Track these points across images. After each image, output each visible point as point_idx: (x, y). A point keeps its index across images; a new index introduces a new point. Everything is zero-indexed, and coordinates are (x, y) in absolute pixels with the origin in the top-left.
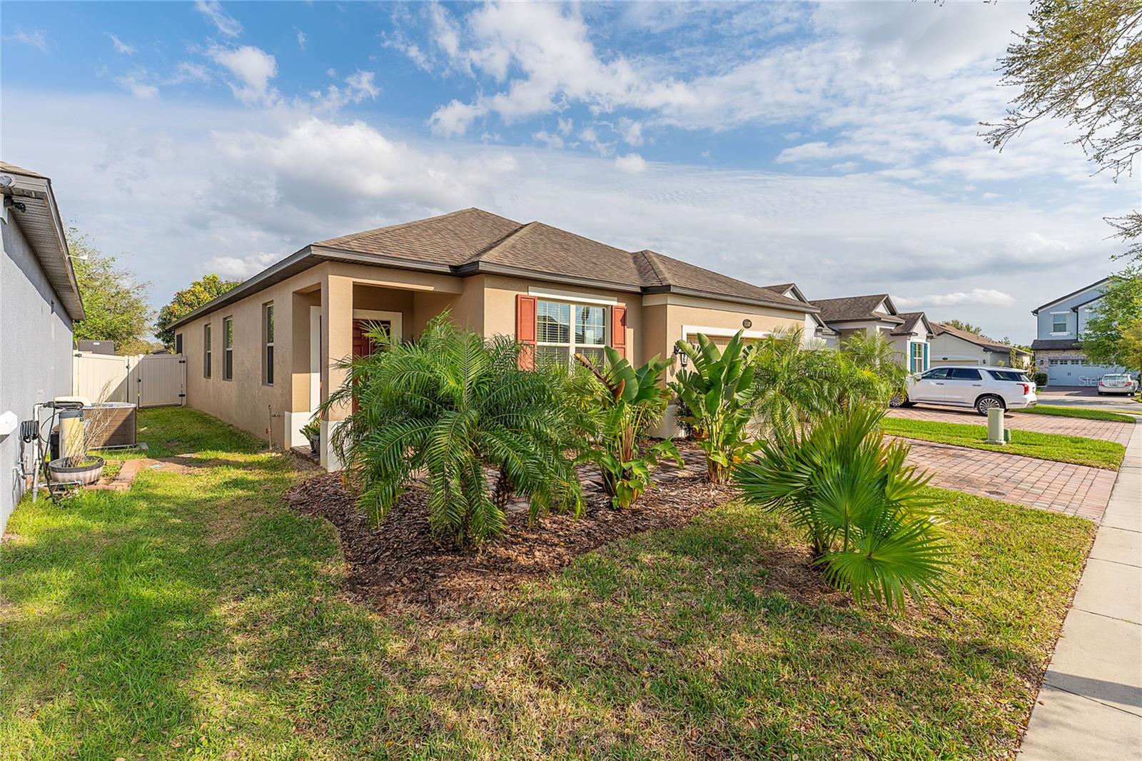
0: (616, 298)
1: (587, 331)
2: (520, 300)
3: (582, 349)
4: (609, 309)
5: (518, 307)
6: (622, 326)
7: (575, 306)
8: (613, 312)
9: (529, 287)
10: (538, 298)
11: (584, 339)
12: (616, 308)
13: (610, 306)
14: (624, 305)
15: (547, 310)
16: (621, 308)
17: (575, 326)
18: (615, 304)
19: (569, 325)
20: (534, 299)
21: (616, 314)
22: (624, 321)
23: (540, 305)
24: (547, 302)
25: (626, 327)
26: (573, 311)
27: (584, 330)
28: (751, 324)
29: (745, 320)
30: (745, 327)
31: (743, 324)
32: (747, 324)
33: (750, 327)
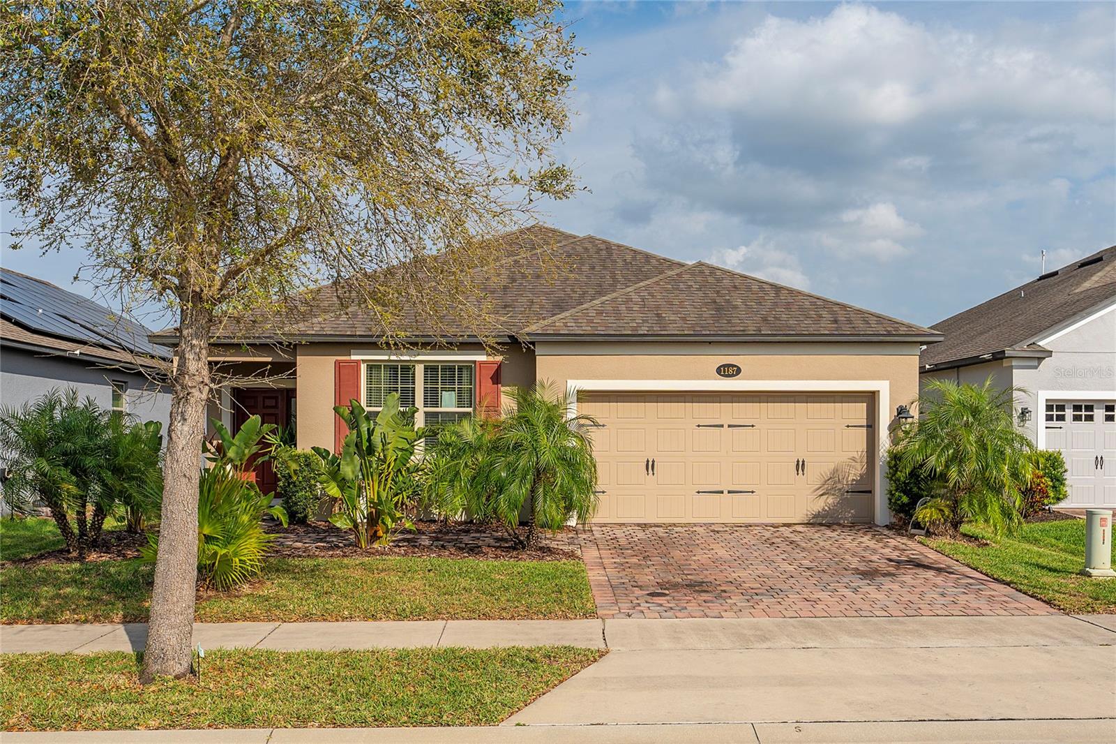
1: (444, 392)
2: (338, 365)
3: (437, 414)
4: (475, 365)
5: (337, 373)
6: (493, 384)
7: (423, 365)
8: (478, 369)
9: (352, 351)
10: (364, 361)
11: (440, 403)
12: (481, 363)
13: (475, 362)
14: (499, 358)
15: (383, 372)
16: (493, 363)
17: (425, 388)
18: (483, 358)
19: (414, 388)
20: (357, 362)
21: (483, 371)
22: (496, 378)
23: (372, 367)
24: (383, 364)
25: (500, 385)
26: (419, 371)
27: (440, 392)
28: (739, 371)
29: (724, 366)
30: (722, 375)
31: (718, 371)
32: (727, 371)
33: (737, 375)
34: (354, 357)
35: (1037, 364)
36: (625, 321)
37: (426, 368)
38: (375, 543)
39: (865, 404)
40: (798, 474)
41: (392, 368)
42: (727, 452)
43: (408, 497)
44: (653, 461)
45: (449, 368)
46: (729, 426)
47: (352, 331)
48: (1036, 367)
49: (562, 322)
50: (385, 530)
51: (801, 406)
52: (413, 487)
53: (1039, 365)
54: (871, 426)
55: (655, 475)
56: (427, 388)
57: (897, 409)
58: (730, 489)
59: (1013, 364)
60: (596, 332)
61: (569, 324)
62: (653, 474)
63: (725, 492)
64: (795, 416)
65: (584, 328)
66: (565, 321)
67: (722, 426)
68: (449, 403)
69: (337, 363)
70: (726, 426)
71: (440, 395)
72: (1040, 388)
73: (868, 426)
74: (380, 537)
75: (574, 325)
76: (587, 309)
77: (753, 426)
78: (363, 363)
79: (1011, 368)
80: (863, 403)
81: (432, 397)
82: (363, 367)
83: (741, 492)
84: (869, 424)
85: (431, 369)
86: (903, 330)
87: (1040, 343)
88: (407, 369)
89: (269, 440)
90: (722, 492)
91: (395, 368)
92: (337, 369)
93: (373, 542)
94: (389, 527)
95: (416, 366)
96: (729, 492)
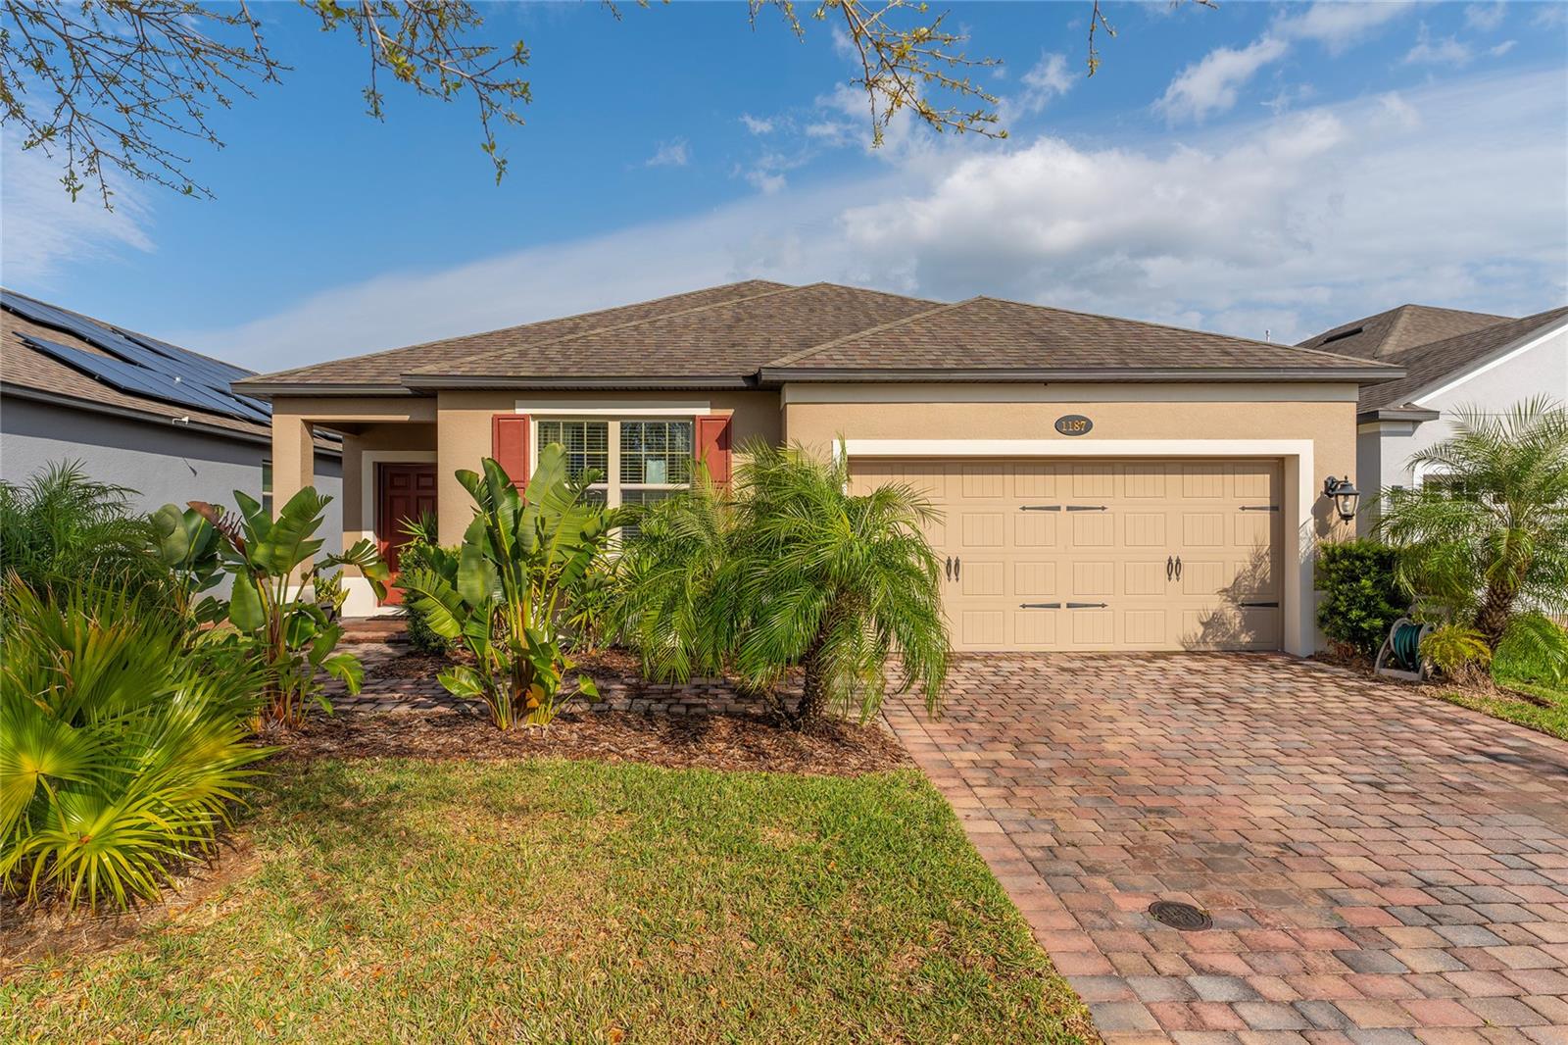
0: (709, 402)
1: (649, 462)
2: (497, 422)
3: (641, 491)
4: (694, 423)
5: (496, 434)
6: (720, 449)
7: (619, 423)
8: (698, 427)
9: (517, 402)
10: (535, 417)
11: (643, 477)
12: (703, 419)
13: (693, 418)
14: (729, 412)
15: (561, 434)
16: (719, 419)
17: (622, 455)
18: (705, 411)
19: (606, 455)
20: (523, 418)
21: (705, 430)
22: (725, 441)
23: (547, 427)
24: (561, 421)
25: (730, 451)
26: (614, 430)
27: (643, 461)
28: (1089, 426)
29: (1067, 418)
30: (1061, 433)
31: (1058, 425)
32: (1071, 426)
33: (1086, 432)
34: (519, 411)
35: (1411, 430)
36: (917, 353)
37: (623, 427)
38: (525, 719)
39: (1268, 476)
40: (1170, 579)
41: (575, 427)
42: (1065, 547)
43: (596, 616)
44: (957, 561)
45: (657, 427)
46: (1068, 509)
47: (514, 372)
48: (1410, 434)
49: (826, 354)
50: (542, 697)
51: (1174, 479)
52: (603, 601)
53: (1415, 430)
54: (1280, 508)
55: (960, 580)
56: (626, 455)
57: (1326, 482)
58: (1070, 602)
59: (1384, 430)
60: (880, 366)
61: (835, 357)
62: (957, 580)
63: (1063, 606)
64: (1165, 493)
65: (859, 362)
66: (827, 353)
68: (656, 477)
69: (496, 420)
70: (1064, 508)
71: (643, 465)
73: (1273, 508)
74: (533, 710)
75: (843, 357)
76: (855, 341)
77: (1103, 508)
78: (534, 420)
79: (1378, 435)
80: (1264, 473)
81: (633, 470)
82: (534, 426)
83: (1086, 606)
84: (1275, 504)
85: (630, 429)
87: (1416, 403)
88: (599, 429)
89: (410, 530)
90: (1059, 606)
91: (580, 427)
92: (496, 428)
93: (522, 717)
94: (551, 691)
95: (610, 423)
96: (1069, 606)
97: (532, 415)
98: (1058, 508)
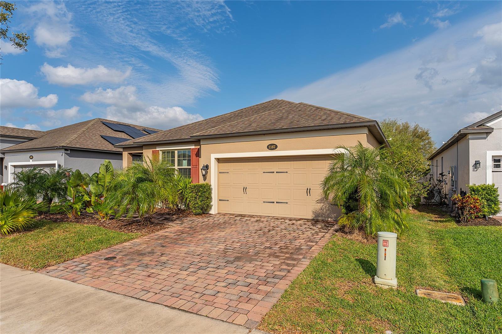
0: (194, 145)
1: (184, 161)
3: (182, 168)
6: (196, 157)
7: (177, 151)
8: (192, 151)
9: (156, 147)
11: (182, 165)
12: (193, 149)
13: (190, 149)
14: (199, 147)
16: (196, 149)
17: (178, 159)
18: (193, 147)
19: (175, 159)
20: (158, 151)
22: (198, 155)
23: (164, 152)
24: (166, 151)
25: (198, 157)
26: (176, 153)
27: (182, 160)
28: (276, 147)
29: (270, 145)
30: (269, 149)
31: (268, 147)
32: (272, 147)
33: (276, 149)
34: (157, 149)
35: (486, 137)
40: (307, 195)
41: (168, 152)
42: (276, 184)
44: (246, 188)
46: (277, 172)
48: (485, 138)
51: (309, 162)
53: (487, 137)
55: (247, 193)
58: (277, 201)
59: (469, 137)
63: (275, 202)
67: (274, 172)
68: (185, 165)
69: (153, 151)
70: (275, 172)
71: (182, 162)
72: (488, 150)
77: (287, 172)
79: (469, 139)
81: (180, 163)
82: (161, 153)
83: (282, 203)
85: (179, 152)
86: (355, 120)
88: (173, 153)
90: (274, 203)
91: (170, 153)
92: (153, 154)
95: (175, 151)
96: (277, 203)
97: (160, 150)
98: (273, 172)
